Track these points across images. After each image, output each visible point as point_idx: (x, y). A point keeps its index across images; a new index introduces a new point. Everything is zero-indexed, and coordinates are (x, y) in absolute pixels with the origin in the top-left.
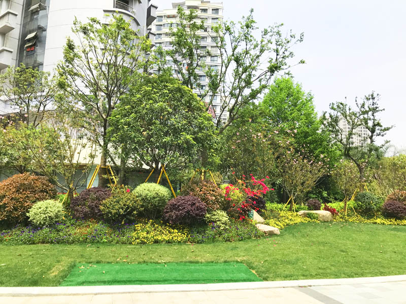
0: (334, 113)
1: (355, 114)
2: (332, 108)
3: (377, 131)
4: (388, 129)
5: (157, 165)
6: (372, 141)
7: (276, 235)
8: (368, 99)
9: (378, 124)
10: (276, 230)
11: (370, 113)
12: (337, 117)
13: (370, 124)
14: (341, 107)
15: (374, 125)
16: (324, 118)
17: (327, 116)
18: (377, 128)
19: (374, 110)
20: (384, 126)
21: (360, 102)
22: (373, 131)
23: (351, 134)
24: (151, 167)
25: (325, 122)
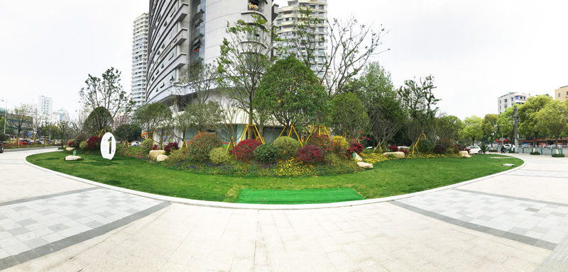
0: (407, 87)
1: (420, 89)
2: (406, 84)
3: (432, 101)
4: (438, 100)
5: (288, 123)
6: (429, 107)
7: (371, 169)
8: (428, 80)
9: (433, 97)
10: (371, 165)
11: (428, 89)
12: (408, 90)
13: (428, 96)
14: (411, 83)
15: (431, 97)
16: (401, 90)
17: (403, 89)
18: (432, 99)
19: (431, 87)
20: (436, 98)
21: (423, 81)
22: (429, 101)
23: (417, 102)
24: (284, 124)
25: (401, 93)
